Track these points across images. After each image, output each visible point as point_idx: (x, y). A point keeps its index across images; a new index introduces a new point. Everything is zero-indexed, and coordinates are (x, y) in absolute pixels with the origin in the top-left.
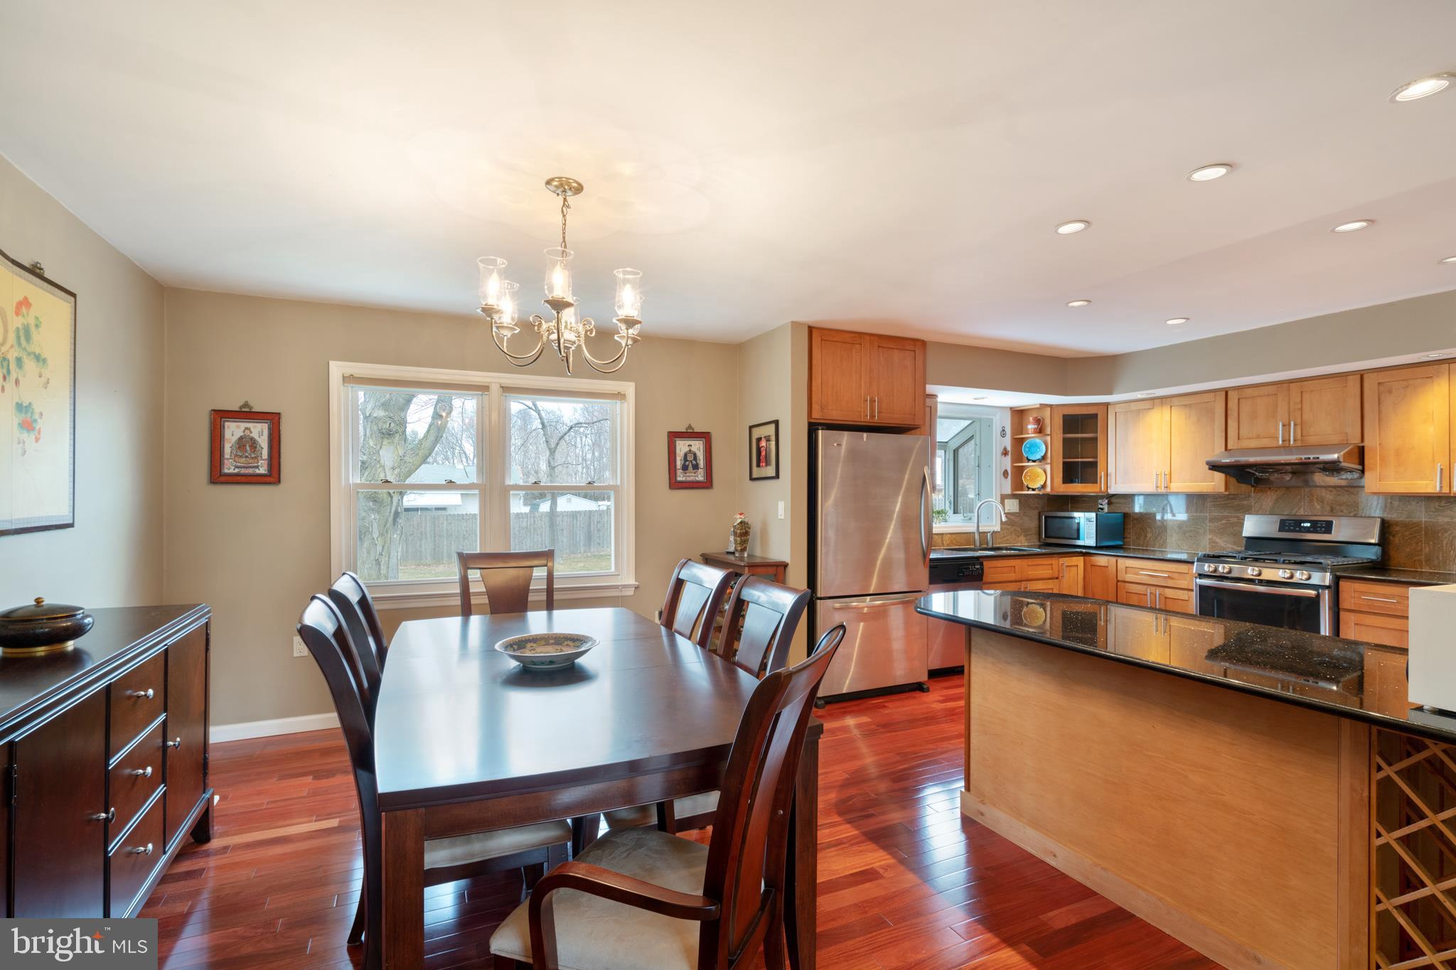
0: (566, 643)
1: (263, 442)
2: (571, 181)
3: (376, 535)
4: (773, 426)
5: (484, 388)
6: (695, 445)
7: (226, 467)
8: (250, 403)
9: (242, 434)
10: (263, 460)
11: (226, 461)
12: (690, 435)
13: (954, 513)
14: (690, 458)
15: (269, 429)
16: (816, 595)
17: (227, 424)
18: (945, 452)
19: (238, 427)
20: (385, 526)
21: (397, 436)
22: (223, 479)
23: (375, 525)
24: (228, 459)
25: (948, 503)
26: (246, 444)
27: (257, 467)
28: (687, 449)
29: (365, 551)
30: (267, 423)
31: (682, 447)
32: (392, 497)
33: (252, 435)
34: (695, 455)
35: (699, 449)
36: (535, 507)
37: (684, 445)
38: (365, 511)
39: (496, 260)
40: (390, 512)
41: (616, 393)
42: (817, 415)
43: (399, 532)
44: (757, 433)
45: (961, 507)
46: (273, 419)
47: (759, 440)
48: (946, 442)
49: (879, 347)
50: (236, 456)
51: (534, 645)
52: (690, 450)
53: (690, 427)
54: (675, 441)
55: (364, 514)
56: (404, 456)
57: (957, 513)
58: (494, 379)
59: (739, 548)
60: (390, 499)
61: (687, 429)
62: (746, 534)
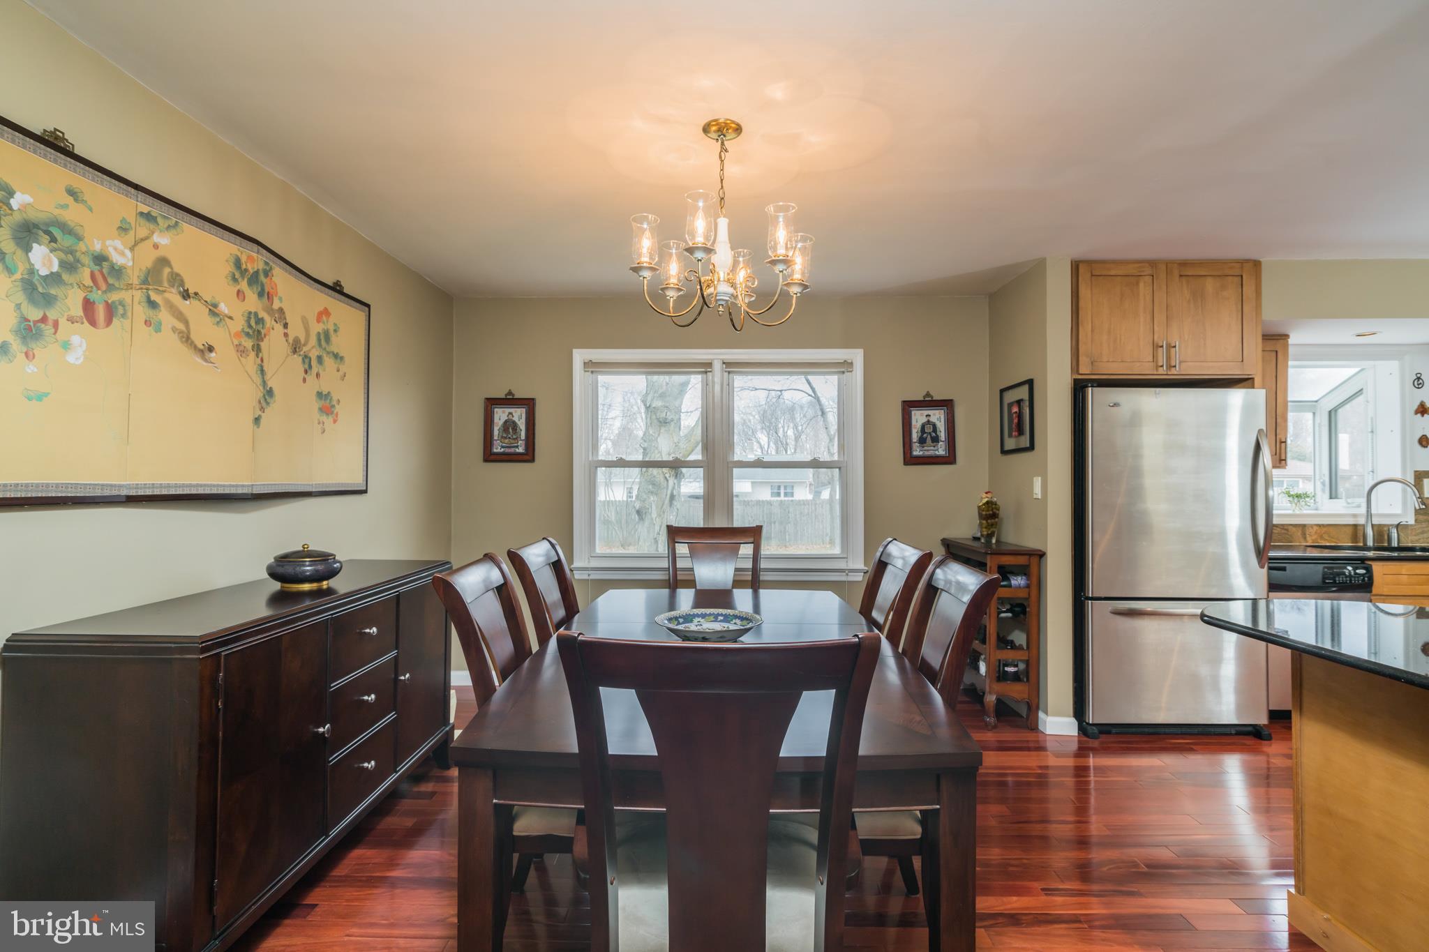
0: (734, 621)
1: (522, 425)
2: (728, 122)
3: (654, 515)
4: (1026, 388)
5: (706, 367)
6: (934, 414)
7: (495, 447)
8: (513, 392)
9: (507, 418)
10: (521, 440)
11: (495, 442)
12: (929, 403)
13: (1331, 498)
14: (929, 429)
15: (526, 413)
16: (1085, 594)
17: (496, 410)
18: (1314, 414)
19: (504, 412)
20: (662, 507)
21: (672, 424)
22: (492, 457)
23: (654, 507)
24: (496, 440)
25: (1319, 484)
26: (510, 426)
27: (517, 447)
28: (924, 420)
29: (646, 530)
30: (523, 408)
31: (918, 417)
32: (667, 481)
33: (514, 419)
34: (934, 426)
35: (939, 419)
36: (817, 494)
37: (922, 415)
38: (646, 494)
39: (647, 217)
40: (666, 495)
41: (842, 361)
42: (1085, 369)
43: (674, 513)
44: (1011, 397)
45: (1341, 490)
46: (529, 404)
47: (1010, 405)
48: (1316, 401)
49: (1181, 276)
50: (502, 437)
51: (702, 620)
52: (928, 421)
53: (928, 394)
54: (911, 411)
55: (645, 496)
56: (678, 443)
57: (1336, 497)
58: (716, 355)
59: (985, 533)
60: (666, 482)
61: (924, 397)
62: (994, 516)
